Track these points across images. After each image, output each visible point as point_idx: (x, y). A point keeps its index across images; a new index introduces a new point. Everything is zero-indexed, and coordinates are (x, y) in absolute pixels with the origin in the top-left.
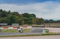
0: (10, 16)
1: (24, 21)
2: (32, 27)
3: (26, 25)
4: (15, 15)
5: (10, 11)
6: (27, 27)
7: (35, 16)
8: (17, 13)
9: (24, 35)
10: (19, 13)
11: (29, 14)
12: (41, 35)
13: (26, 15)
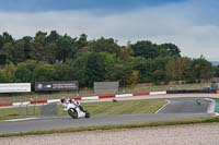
0: (86, 53)
1: (135, 73)
2: (168, 92)
3: (144, 87)
4: (103, 50)
5: (84, 35)
6: (148, 94)
7: (177, 51)
8: (111, 41)
9: (140, 124)
10: (118, 44)
11: (155, 45)
12: (203, 122)
13: (143, 49)
